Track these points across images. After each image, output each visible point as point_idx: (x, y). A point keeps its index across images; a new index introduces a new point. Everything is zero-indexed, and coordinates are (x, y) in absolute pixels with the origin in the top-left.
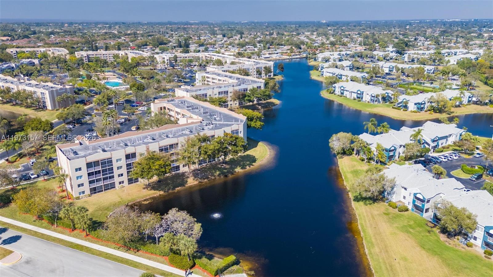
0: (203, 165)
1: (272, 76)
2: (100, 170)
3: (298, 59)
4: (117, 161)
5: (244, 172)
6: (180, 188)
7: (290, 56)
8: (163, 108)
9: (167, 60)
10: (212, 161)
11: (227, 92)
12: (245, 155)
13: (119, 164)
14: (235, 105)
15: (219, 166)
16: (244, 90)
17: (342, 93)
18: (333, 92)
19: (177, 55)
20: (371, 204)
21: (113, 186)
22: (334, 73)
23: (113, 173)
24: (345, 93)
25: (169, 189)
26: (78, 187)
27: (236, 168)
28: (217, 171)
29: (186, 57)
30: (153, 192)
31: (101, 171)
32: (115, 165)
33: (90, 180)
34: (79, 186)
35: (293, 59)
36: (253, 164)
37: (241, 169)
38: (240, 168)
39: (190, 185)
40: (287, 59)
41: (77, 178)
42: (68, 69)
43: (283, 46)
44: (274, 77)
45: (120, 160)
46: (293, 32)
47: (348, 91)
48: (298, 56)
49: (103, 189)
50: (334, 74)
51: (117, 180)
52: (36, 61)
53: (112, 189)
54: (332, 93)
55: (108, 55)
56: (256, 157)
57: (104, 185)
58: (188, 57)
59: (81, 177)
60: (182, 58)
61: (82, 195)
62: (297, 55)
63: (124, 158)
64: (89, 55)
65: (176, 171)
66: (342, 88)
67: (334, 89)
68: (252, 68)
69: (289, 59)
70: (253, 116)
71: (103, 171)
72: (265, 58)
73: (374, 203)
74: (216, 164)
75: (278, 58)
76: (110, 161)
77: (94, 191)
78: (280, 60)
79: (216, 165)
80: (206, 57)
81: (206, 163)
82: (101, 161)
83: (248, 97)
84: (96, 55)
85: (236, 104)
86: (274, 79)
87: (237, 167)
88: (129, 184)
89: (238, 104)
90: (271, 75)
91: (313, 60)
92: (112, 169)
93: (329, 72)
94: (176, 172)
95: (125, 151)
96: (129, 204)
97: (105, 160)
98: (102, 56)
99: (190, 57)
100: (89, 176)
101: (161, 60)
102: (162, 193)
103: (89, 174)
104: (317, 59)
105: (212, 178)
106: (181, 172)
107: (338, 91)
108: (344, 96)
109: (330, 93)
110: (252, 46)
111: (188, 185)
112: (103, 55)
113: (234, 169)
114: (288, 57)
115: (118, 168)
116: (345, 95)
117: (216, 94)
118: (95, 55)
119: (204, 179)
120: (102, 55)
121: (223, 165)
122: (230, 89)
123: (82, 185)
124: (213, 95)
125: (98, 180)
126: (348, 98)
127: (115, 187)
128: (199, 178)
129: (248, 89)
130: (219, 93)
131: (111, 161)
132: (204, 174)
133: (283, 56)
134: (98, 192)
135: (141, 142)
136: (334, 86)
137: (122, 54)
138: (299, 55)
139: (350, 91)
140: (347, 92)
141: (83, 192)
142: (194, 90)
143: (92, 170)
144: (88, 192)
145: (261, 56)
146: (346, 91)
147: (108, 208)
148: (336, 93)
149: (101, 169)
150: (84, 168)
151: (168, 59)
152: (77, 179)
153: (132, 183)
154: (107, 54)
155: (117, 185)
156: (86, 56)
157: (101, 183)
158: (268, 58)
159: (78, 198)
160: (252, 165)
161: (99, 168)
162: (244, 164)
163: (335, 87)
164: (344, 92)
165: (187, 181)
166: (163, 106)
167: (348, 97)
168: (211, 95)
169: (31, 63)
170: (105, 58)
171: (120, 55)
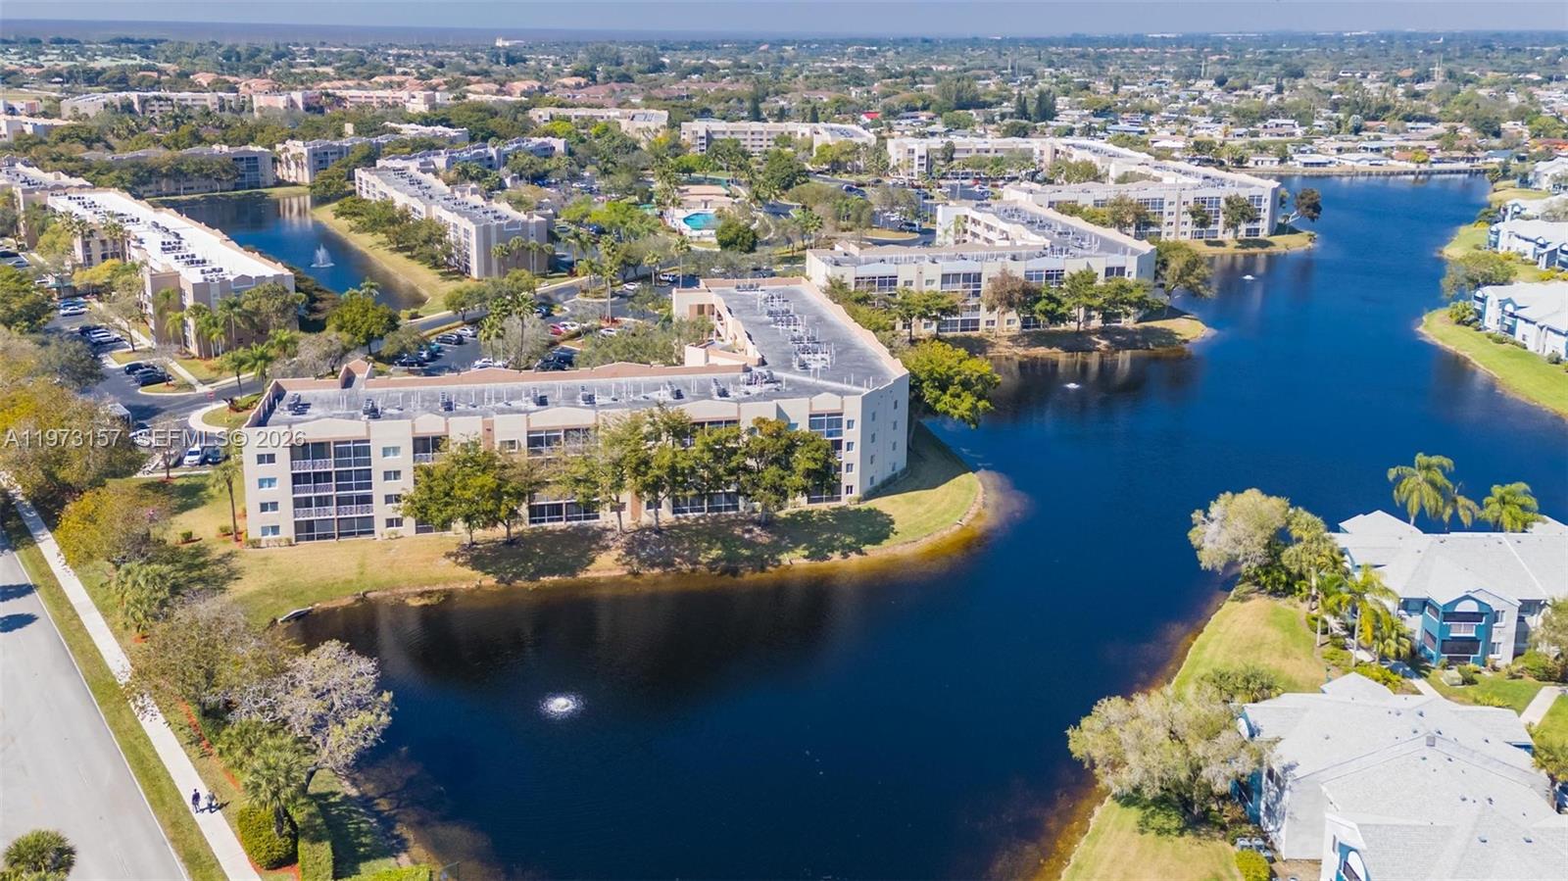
0: (686, 518)
1: (1262, 236)
2: (330, 473)
3: (1461, 176)
4: (386, 452)
5: (810, 570)
6: (556, 578)
7: (1424, 162)
8: (706, 309)
9: (921, 157)
10: (727, 509)
11: (978, 277)
12: (859, 510)
13: (392, 463)
14: (1006, 326)
15: (738, 531)
16: (1049, 277)
17: (1511, 330)
18: (1472, 321)
19: (955, 141)
20: (1168, 832)
21: (366, 527)
22: (1541, 241)
23: (369, 486)
24: (1521, 328)
25: (517, 576)
26: (262, 511)
27: (787, 549)
28: (719, 545)
29: (987, 151)
30: (467, 571)
31: (334, 475)
32: (379, 464)
33: (296, 496)
34: (264, 507)
35: (1433, 173)
36: (867, 548)
37: (805, 557)
38: (806, 553)
39: (596, 575)
40: (1406, 173)
41: (261, 483)
42: (605, 170)
43: (1428, 125)
44: (1272, 239)
45: (396, 450)
46: (1529, 72)
47: (1534, 323)
48: (1463, 165)
49: (336, 532)
50: (1543, 246)
51: (380, 511)
52: (559, 144)
53: (363, 538)
54: (1469, 324)
55: (770, 133)
56: (897, 527)
57: (339, 519)
58: (992, 151)
59: (271, 481)
60: (974, 153)
61: (270, 536)
62: (1456, 159)
63: (408, 448)
64: (714, 132)
65: (586, 518)
66: (1509, 308)
67: (1478, 306)
68: (1175, 199)
69: (1413, 173)
70: (951, 373)
71: (340, 476)
72: (1306, 164)
73: (1181, 834)
74: (733, 523)
75: (1364, 166)
76: (361, 450)
77: (306, 531)
78: (1370, 174)
79: (729, 526)
80: (1057, 152)
81: (703, 510)
82: (336, 443)
83: (1045, 301)
84: (732, 133)
85: (1009, 322)
86: (1270, 244)
87: (797, 546)
88: (418, 531)
89: (1018, 324)
90: (1257, 230)
91: (1516, 182)
92: (368, 474)
93: (1522, 235)
94: (583, 522)
95: (413, 427)
96: (368, 595)
97: (349, 442)
98: (749, 136)
99: (1002, 151)
100: (294, 483)
101: (900, 156)
102: (490, 581)
103: (296, 479)
104: (1531, 178)
105: (684, 567)
106: (600, 525)
107: (1492, 320)
108: (1514, 343)
109: (1460, 322)
110: (1292, 122)
111: (589, 575)
113: (780, 552)
114: (1412, 166)
115: (387, 475)
116: (1518, 338)
117: (933, 281)
118: (729, 134)
119: (653, 565)
120: (755, 133)
121: (750, 531)
122: (990, 270)
123: (274, 506)
124: (919, 283)
125: (323, 502)
126: (1531, 354)
127: (372, 532)
128: (638, 557)
129: (1066, 275)
130: (945, 278)
131: (367, 451)
132: (668, 547)
133: (1390, 162)
134: (319, 538)
135: (501, 405)
136: (1479, 294)
137: (803, 135)
138: (1468, 160)
139: (1542, 324)
140: (1529, 325)
141: (275, 530)
142: (863, 261)
143: (308, 467)
144: (288, 531)
145: (1291, 159)
146: (1527, 321)
147: (302, 593)
148: (1487, 324)
149: (331, 469)
150: (283, 456)
151: (924, 153)
152: (261, 486)
153: (429, 530)
154: (761, 133)
155: (379, 526)
156: (703, 134)
157: (332, 512)
158: (1318, 164)
159: (255, 544)
160: (860, 552)
161: (329, 466)
162: (831, 540)
163: (1483, 300)
164: (1515, 323)
165: (592, 561)
166: (706, 302)
167: (1531, 348)
168: (911, 283)
169: (546, 149)
170: (756, 143)
171: (799, 136)
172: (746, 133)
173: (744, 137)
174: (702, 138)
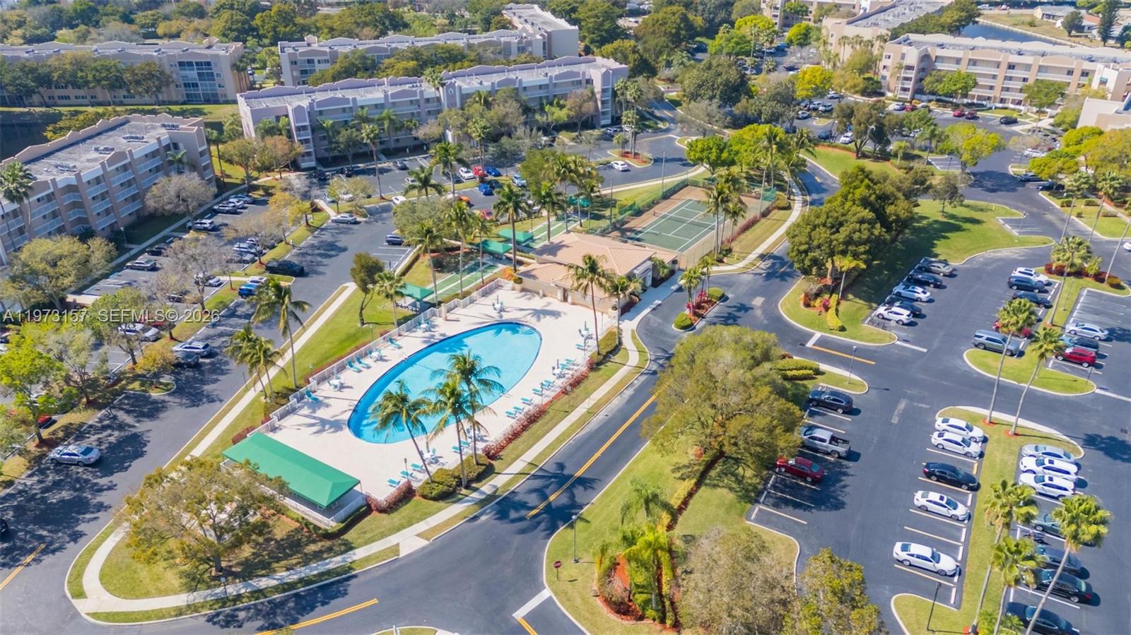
64: (939, 59)
84: (973, 62)
98: (1002, 72)
120: (1004, 66)
137: (1103, 82)
170: (1010, 84)
172: (998, 65)
174: (910, 68)
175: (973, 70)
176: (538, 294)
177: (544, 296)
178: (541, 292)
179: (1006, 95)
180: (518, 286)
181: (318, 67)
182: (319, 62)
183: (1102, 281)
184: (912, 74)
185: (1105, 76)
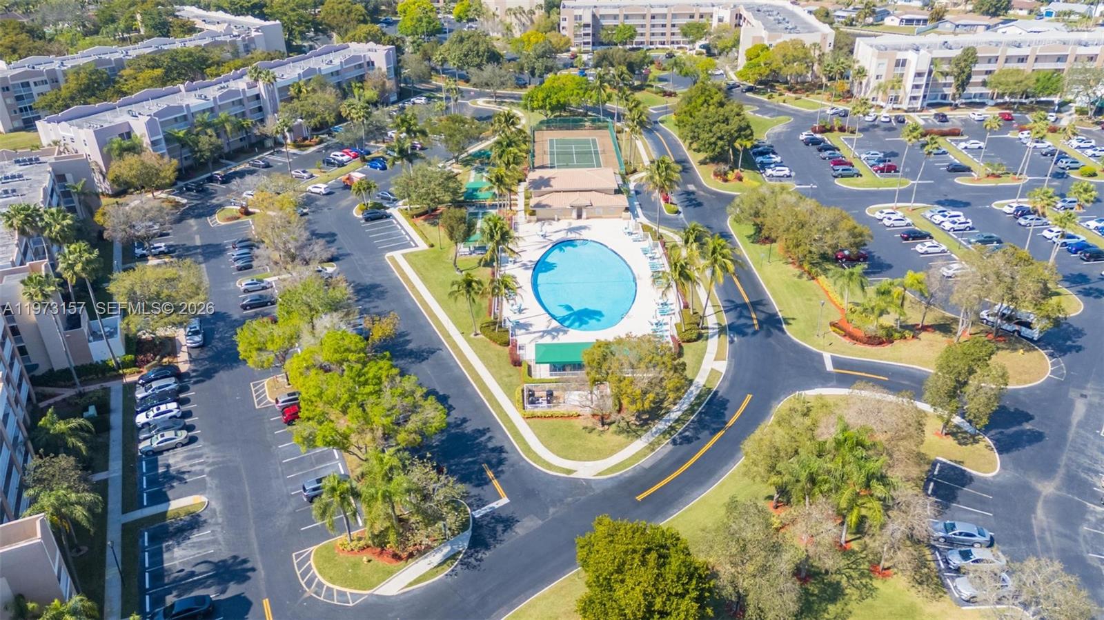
29: (1022, 60)
55: (669, 17)
64: (603, 16)
84: (626, 17)
98: (648, 21)
99: (1046, 58)
101: (883, 71)
112: (653, 17)
118: (621, 18)
120: (649, 17)
137: (720, 20)
154: (664, 16)
156: (588, 19)
169: (361, 66)
170: (655, 30)
171: (715, 22)
172: (644, 16)
173: (641, 22)
174: (587, 26)
175: (629, 22)
176: (554, 219)
177: (559, 220)
178: (556, 217)
179: (653, 39)
180: (534, 218)
181: (35, 90)
182: (35, 84)
183: (844, 131)
184: (589, 30)
185: (721, 15)
